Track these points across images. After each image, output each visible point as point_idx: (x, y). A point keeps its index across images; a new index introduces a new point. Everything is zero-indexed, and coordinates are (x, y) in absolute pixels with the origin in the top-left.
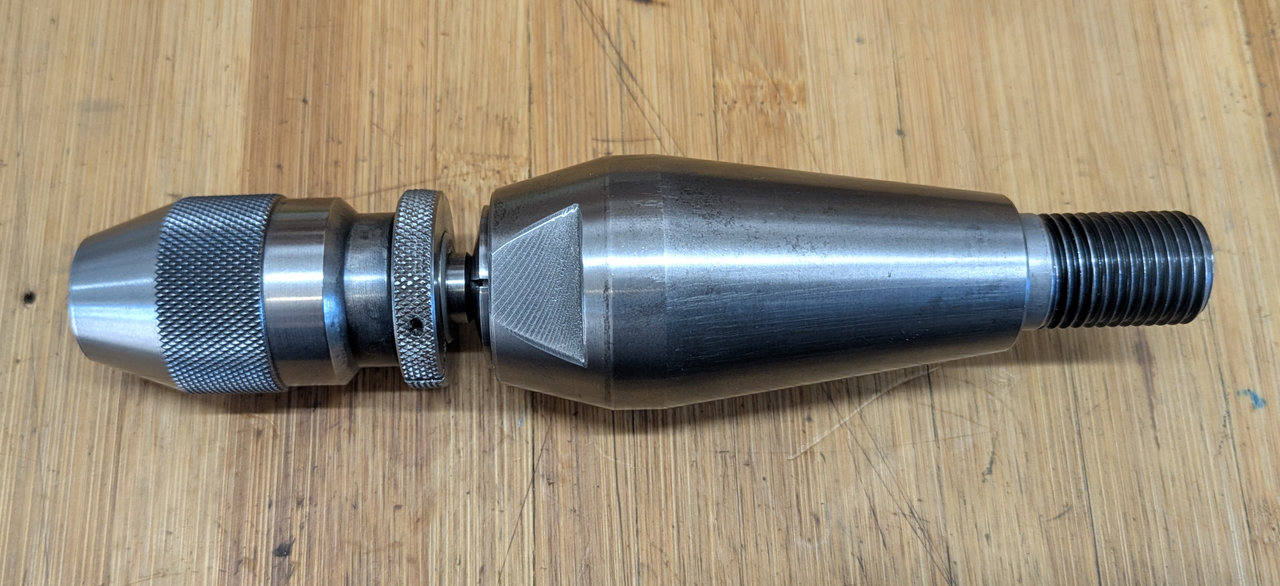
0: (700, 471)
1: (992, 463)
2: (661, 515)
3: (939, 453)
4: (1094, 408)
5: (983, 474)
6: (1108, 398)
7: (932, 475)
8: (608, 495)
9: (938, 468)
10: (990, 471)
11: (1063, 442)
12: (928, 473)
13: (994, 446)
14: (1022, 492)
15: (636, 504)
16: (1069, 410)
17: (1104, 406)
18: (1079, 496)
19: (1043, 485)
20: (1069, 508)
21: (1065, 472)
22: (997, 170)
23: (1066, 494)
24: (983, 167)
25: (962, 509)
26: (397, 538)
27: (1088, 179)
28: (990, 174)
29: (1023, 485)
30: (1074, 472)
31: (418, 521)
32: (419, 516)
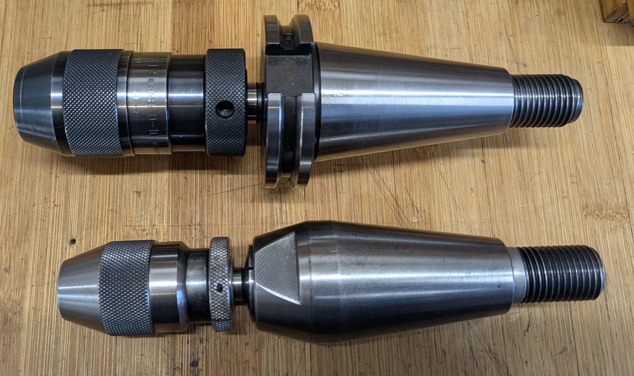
1: (528, 326)
2: (370, 350)
5: (524, 332)
7: (500, 332)
9: (503, 329)
10: (528, 330)
11: (563, 317)
12: (498, 331)
13: (530, 319)
14: (543, 341)
18: (571, 343)
19: (553, 337)
20: (565, 348)
21: (564, 331)
22: (531, 180)
23: (564, 341)
24: (524, 179)
25: (515, 349)
26: (247, 359)
27: (576, 185)
28: (528, 182)
29: (543, 337)
30: (568, 331)
31: (256, 350)
32: (257, 348)
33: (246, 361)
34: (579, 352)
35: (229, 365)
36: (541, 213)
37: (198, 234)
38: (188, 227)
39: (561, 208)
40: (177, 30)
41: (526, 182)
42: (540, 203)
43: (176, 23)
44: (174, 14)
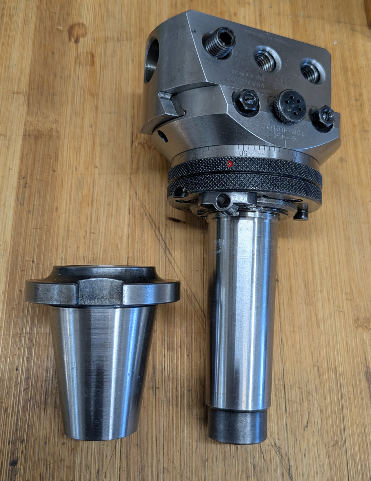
0: (191, 427)
1: (307, 423)
2: (173, 446)
3: (287, 418)
4: (348, 399)
5: (304, 428)
6: (354, 394)
7: (284, 428)
8: (152, 438)
9: (286, 425)
10: (307, 426)
11: (336, 414)
12: (282, 427)
13: (309, 415)
14: (319, 435)
15: (164, 442)
16: (339, 400)
17: (352, 398)
18: (341, 437)
19: (327, 432)
20: (337, 442)
21: (336, 427)
22: (315, 297)
23: (336, 436)
24: (309, 295)
25: (295, 443)
26: (63, 458)
27: (349, 301)
28: (312, 298)
29: (320, 432)
30: (340, 426)
31: (72, 450)
32: (72, 447)
33: (62, 459)
34: (348, 444)
35: (46, 463)
36: (322, 325)
37: (27, 341)
38: (19, 335)
39: (337, 320)
40: (24, 159)
41: (310, 298)
42: (320, 316)
43: (25, 153)
44: (23, 146)
